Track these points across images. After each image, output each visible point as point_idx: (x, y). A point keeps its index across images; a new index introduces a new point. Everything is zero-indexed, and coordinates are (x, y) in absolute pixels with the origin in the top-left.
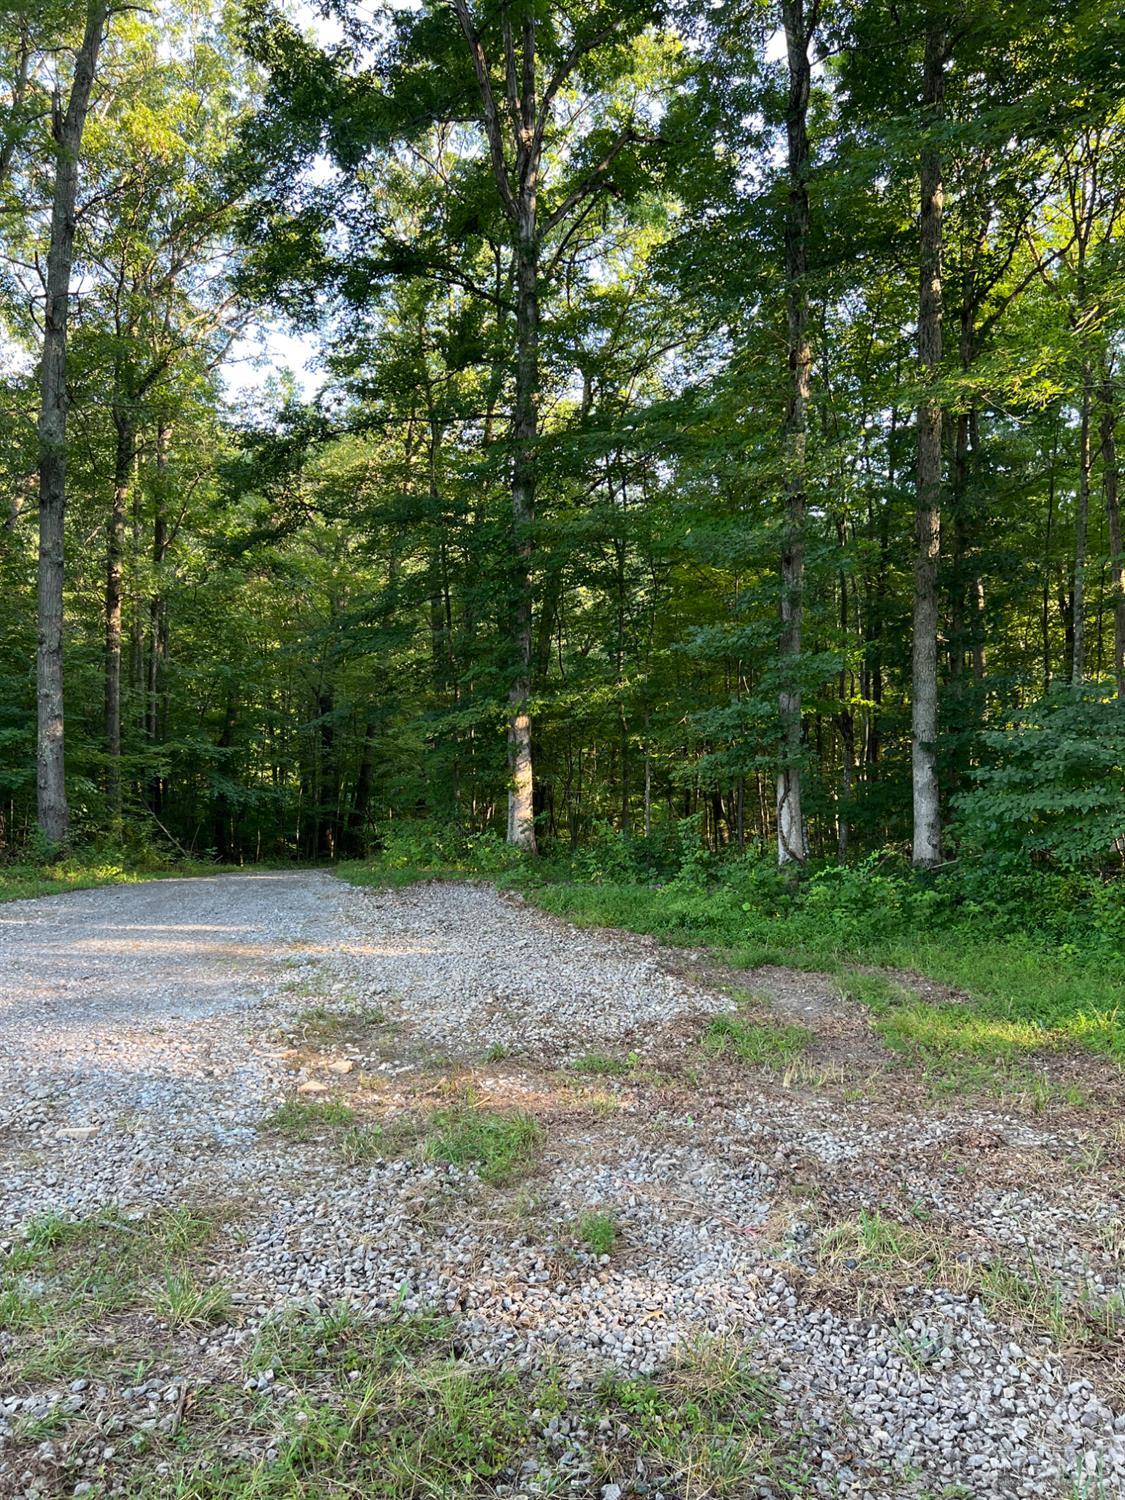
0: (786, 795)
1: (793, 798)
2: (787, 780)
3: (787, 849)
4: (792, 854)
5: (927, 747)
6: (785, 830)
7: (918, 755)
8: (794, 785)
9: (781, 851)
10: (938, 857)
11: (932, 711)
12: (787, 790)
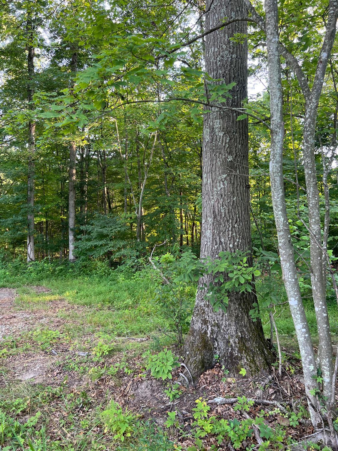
0: (29, 243)
1: (31, 244)
2: (30, 239)
3: (29, 258)
4: (31, 259)
5: (72, 230)
6: (29, 252)
7: (70, 232)
8: (31, 240)
9: (28, 258)
10: (75, 259)
11: (74, 220)
12: (30, 241)
